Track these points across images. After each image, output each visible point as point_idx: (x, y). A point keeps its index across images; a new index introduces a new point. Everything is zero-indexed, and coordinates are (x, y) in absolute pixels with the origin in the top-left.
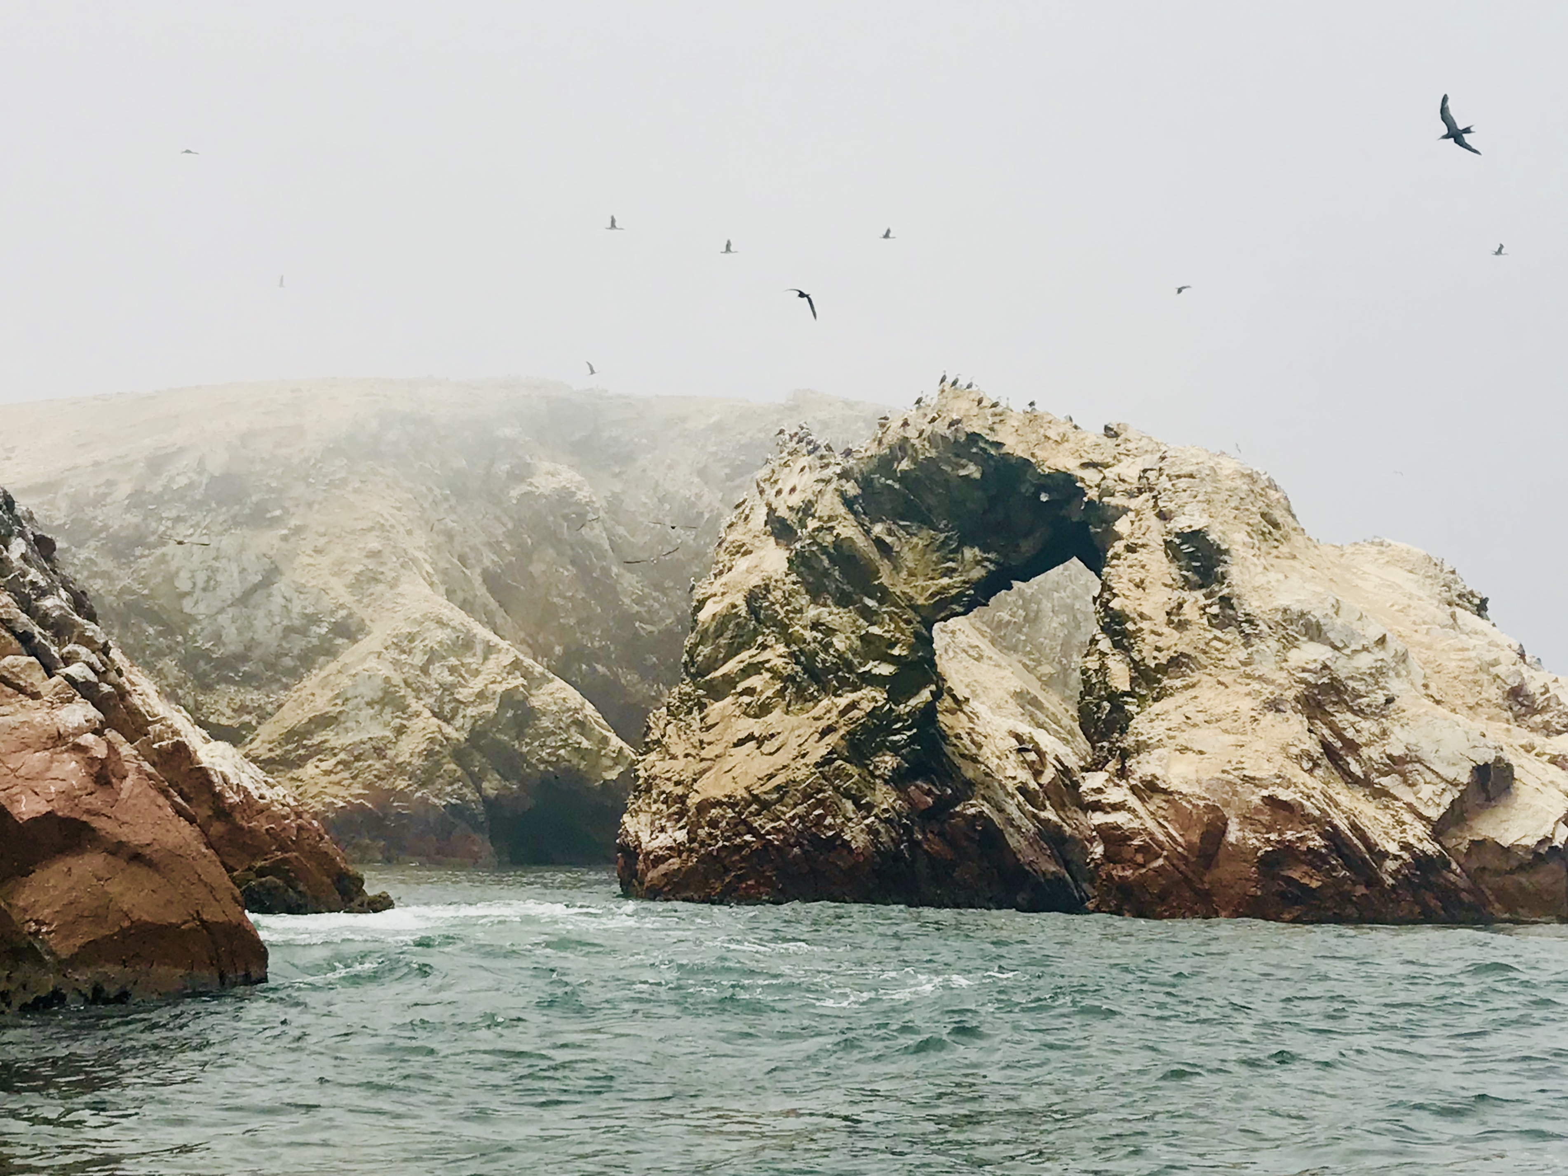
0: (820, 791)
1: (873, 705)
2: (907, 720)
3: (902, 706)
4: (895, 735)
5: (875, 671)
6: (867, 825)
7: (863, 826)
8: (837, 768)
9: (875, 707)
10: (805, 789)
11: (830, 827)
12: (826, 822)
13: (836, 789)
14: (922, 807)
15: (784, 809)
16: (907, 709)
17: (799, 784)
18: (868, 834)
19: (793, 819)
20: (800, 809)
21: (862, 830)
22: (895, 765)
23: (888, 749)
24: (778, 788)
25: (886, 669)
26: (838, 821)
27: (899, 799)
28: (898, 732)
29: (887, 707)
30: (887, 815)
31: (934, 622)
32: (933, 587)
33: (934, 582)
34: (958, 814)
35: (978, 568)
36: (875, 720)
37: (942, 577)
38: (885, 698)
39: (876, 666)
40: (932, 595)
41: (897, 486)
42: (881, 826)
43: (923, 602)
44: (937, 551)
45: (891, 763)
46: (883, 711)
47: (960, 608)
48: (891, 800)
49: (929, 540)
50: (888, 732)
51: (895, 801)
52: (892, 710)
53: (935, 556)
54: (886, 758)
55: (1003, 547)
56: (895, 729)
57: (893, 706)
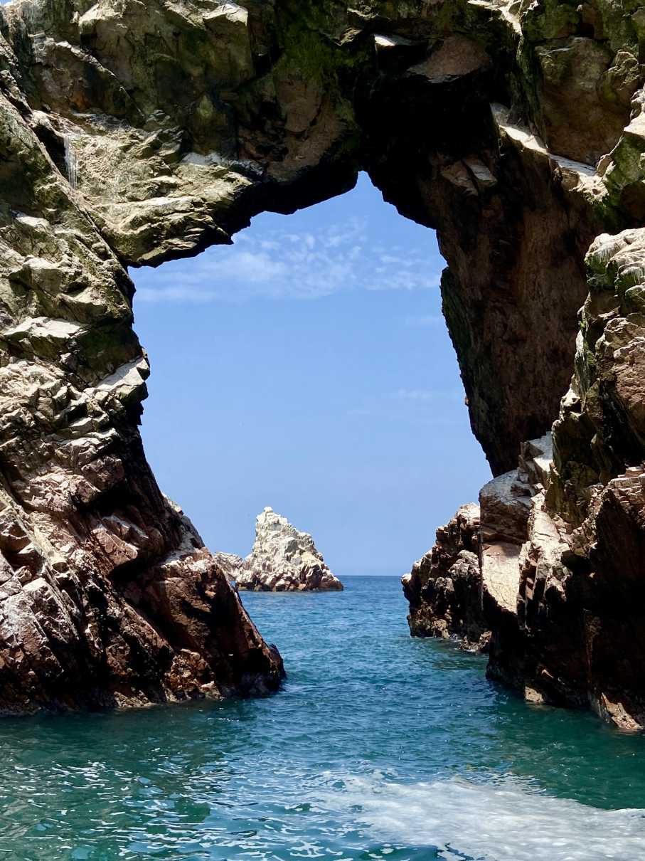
1: (33, 388)
2: (100, 414)
3: (90, 391)
4: (77, 437)
5: (38, 332)
6: (30, 594)
7: (23, 596)
9: (39, 390)
14: (119, 559)
16: (101, 396)
18: (34, 609)
21: (22, 605)
22: (73, 490)
23: (60, 462)
25: (63, 329)
27: (80, 545)
28: (83, 432)
29: (63, 390)
30: (64, 575)
31: (136, 265)
32: (136, 212)
33: (140, 204)
34: (174, 572)
35: (220, 182)
36: (38, 414)
37: (153, 196)
38: (58, 377)
39: (39, 325)
40: (135, 223)
41: (76, 51)
42: (56, 596)
43: (120, 232)
44: (142, 157)
45: (65, 485)
46: (55, 397)
47: (185, 244)
48: (66, 548)
49: (128, 141)
50: (63, 434)
51: (72, 550)
52: (70, 396)
53: (139, 165)
54: (56, 477)
55: (265, 150)
56: (76, 428)
57: (73, 390)
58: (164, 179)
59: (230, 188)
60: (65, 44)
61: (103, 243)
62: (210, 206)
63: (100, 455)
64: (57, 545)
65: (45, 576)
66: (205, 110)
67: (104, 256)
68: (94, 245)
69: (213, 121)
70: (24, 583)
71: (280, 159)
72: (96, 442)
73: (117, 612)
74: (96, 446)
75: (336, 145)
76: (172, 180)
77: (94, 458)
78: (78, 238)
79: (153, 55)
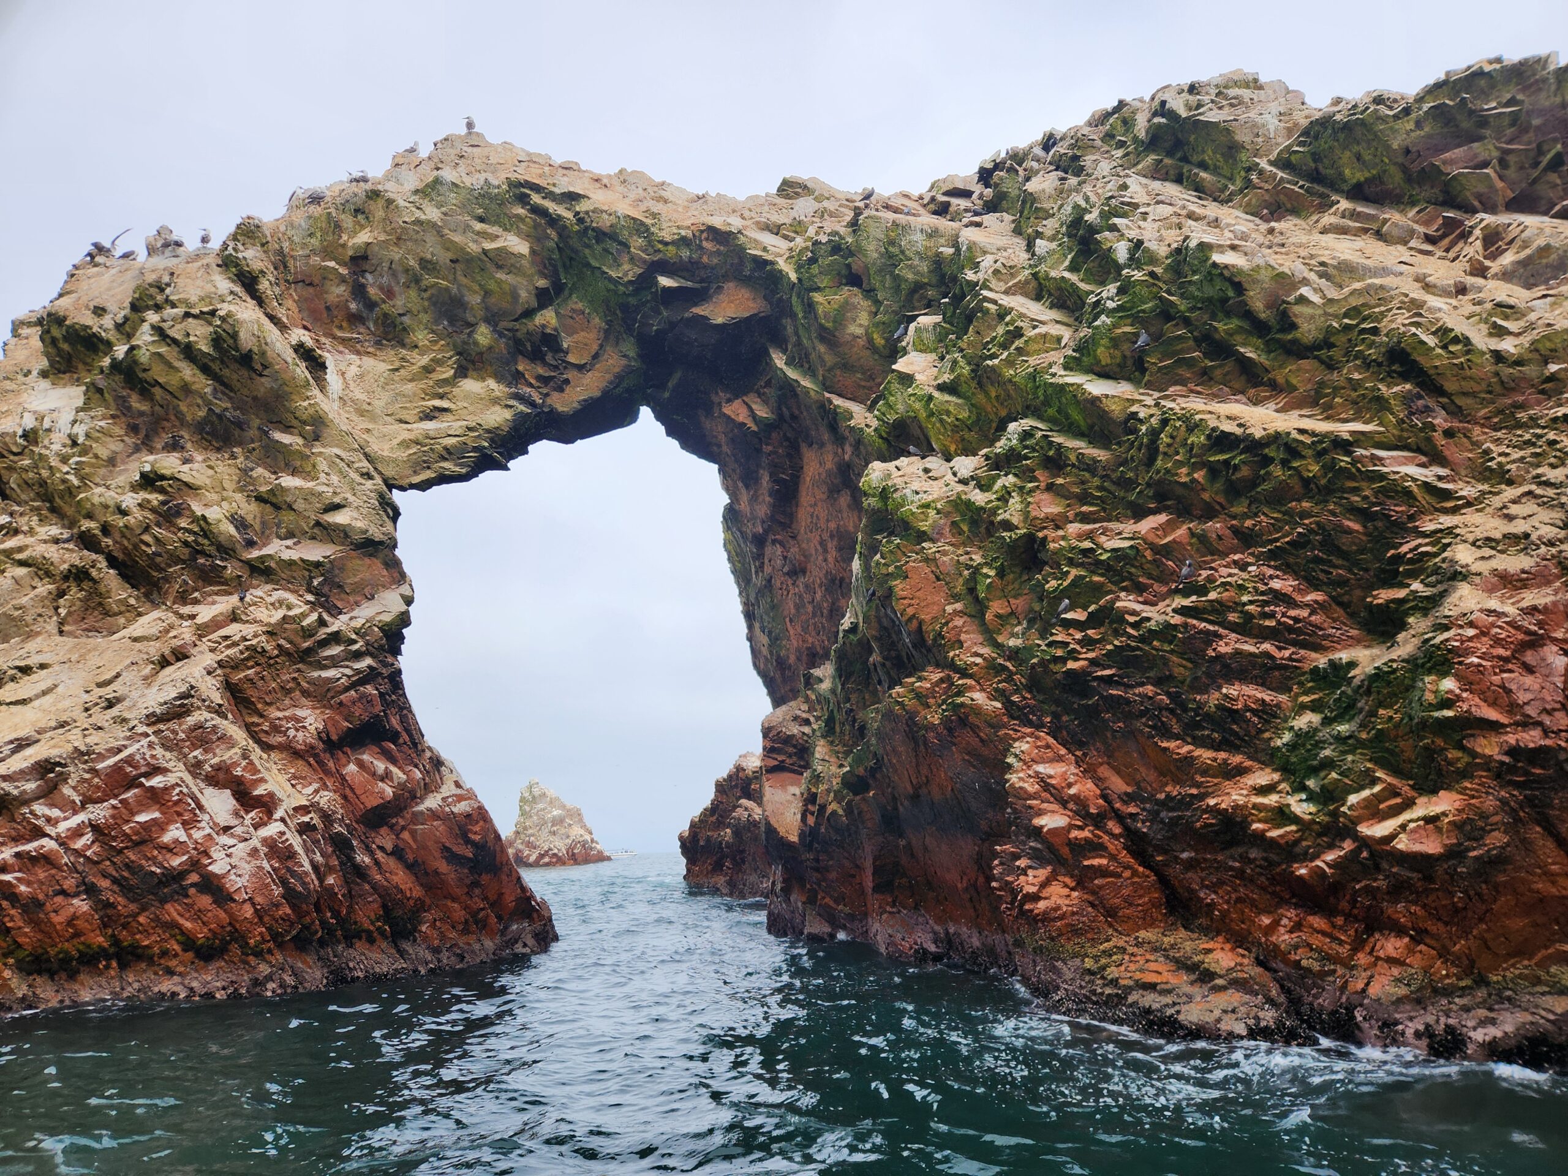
0: (156, 770)
1: (278, 615)
2: (355, 642)
3: (344, 618)
4: (325, 668)
5: (286, 555)
6: (265, 841)
7: (255, 842)
8: (200, 726)
9: (284, 617)
10: (117, 768)
11: (174, 849)
12: (167, 838)
13: (195, 768)
14: (372, 802)
15: (55, 813)
16: (358, 623)
17: (101, 757)
18: (269, 857)
19: (77, 833)
20: (99, 813)
21: (254, 853)
22: (321, 726)
23: (305, 693)
24: (44, 768)
25: (315, 552)
26: (197, 835)
27: (325, 787)
28: (334, 662)
29: (314, 616)
30: (306, 819)
31: (402, 489)
32: (403, 433)
33: (409, 426)
34: (434, 815)
35: (497, 408)
36: (282, 642)
37: (421, 419)
38: (308, 602)
39: (288, 547)
40: (405, 444)
41: (343, 271)
42: (295, 841)
43: (386, 454)
44: (411, 381)
45: (310, 720)
46: (304, 624)
47: (457, 469)
48: (310, 790)
49: (397, 364)
50: (310, 664)
51: (316, 791)
52: (322, 623)
53: (409, 387)
54: (300, 713)
55: (545, 380)
56: (326, 658)
57: (325, 616)
58: (437, 403)
59: (508, 415)
60: (332, 264)
61: (366, 464)
62: (488, 431)
63: (353, 686)
64: (299, 787)
65: (283, 820)
66: (483, 336)
67: (368, 476)
68: (356, 465)
69: (490, 348)
70: (256, 827)
71: (561, 390)
72: (348, 672)
73: (367, 860)
74: (349, 677)
75: (619, 378)
76: (445, 404)
77: (347, 689)
78: (338, 456)
79: (429, 280)
